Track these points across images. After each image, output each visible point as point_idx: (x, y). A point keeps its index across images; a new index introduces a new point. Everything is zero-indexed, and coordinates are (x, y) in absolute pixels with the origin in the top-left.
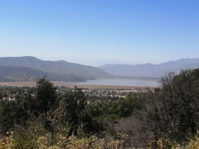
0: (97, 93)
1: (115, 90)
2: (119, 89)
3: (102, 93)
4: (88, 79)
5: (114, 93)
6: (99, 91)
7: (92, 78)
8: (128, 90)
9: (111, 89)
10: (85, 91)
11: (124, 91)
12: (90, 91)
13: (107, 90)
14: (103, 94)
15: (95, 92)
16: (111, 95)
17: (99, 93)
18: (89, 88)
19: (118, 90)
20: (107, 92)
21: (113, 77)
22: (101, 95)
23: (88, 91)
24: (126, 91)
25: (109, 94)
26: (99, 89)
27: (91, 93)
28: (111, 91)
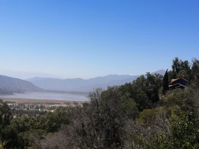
0: (25, 107)
1: (44, 104)
2: (48, 103)
3: (29, 107)
4: (15, 92)
5: (42, 107)
6: (26, 105)
7: (19, 92)
8: (57, 104)
9: (39, 103)
10: (12, 104)
11: (53, 106)
12: (17, 104)
13: (35, 104)
14: (31, 108)
15: (22, 106)
16: (40, 109)
17: (26, 107)
18: (16, 102)
19: (46, 104)
20: (35, 107)
21: (42, 91)
22: (28, 109)
23: (15, 105)
24: (55, 105)
25: (37, 108)
26: (27, 103)
27: (18, 107)
28: (39, 105)
